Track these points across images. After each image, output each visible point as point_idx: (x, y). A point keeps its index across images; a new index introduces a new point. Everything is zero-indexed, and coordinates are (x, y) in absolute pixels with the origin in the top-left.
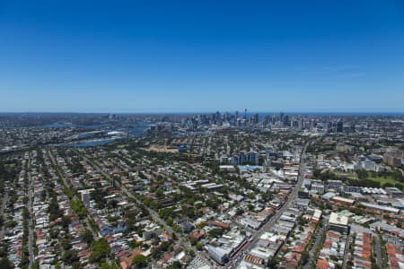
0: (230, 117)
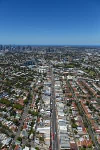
0: (8, 47)
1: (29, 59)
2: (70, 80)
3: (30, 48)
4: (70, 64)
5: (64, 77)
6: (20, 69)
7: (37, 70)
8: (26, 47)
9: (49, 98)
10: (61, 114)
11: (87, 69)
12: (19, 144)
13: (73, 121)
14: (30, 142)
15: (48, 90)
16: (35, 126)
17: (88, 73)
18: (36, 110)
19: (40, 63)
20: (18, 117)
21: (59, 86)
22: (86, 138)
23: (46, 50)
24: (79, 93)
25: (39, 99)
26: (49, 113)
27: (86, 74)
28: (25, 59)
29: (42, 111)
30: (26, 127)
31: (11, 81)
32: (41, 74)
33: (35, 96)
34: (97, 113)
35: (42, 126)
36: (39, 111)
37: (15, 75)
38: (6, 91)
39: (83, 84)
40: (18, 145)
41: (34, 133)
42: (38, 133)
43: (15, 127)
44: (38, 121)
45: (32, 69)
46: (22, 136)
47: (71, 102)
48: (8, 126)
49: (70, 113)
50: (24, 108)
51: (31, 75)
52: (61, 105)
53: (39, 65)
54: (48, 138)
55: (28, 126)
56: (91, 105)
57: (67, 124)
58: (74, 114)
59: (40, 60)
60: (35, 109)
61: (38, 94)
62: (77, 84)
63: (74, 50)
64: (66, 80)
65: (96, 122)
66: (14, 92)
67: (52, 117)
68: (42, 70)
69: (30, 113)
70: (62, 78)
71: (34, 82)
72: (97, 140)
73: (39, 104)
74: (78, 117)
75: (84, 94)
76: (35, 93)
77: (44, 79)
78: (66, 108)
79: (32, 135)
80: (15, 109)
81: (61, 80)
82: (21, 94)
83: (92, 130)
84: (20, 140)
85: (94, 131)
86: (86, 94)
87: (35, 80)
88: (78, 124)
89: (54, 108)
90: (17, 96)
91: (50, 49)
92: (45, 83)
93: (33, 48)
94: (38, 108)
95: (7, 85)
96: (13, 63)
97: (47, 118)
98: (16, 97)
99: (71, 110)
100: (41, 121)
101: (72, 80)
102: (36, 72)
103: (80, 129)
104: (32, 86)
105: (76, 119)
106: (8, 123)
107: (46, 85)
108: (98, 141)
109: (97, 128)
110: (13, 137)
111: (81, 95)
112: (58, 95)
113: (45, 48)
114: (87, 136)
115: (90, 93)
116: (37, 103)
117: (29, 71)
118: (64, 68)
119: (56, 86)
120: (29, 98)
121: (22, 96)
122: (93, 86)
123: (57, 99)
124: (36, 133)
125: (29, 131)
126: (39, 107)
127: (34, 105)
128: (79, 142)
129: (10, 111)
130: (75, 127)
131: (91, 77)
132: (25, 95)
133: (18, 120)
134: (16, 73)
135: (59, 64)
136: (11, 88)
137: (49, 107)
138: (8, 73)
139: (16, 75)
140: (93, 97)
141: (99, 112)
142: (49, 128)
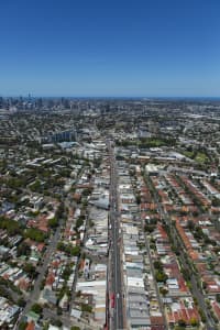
0: (15, 102)
1: (63, 128)
2: (151, 174)
3: (65, 102)
4: (153, 138)
5: (138, 168)
6: (41, 150)
7: (79, 151)
8: (56, 101)
9: (105, 214)
10: (130, 251)
11: (190, 149)
12: (35, 319)
13: (158, 266)
14: (60, 314)
15: (104, 197)
16: (72, 277)
17: (192, 158)
18: (74, 242)
19: (85, 136)
20: (33, 259)
21: (128, 187)
22: (186, 304)
23: (101, 107)
24: (171, 202)
25: (82, 217)
26: (104, 248)
27: (188, 159)
28: (53, 128)
29: (89, 243)
30: (52, 281)
31: (20, 177)
32: (88, 160)
33: (74, 209)
34: (211, 246)
35: (88, 278)
36: (82, 244)
37: (29, 162)
38: (9, 199)
39: (181, 183)
40: (33, 322)
41: (69, 295)
42: (79, 294)
43: (27, 280)
44: (79, 267)
45: (68, 150)
46: (42, 300)
47: (154, 222)
48: (11, 279)
49: (151, 247)
50: (48, 237)
51: (66, 164)
52: (131, 230)
53: (84, 140)
54: (100, 305)
55: (56, 278)
56: (199, 229)
57: (144, 271)
58: (160, 249)
59: (87, 130)
60: (73, 239)
61: (81, 206)
62: (168, 184)
63: (162, 107)
64: (142, 174)
65: (209, 267)
66: (26, 202)
67: (110, 257)
68: (90, 151)
69: (61, 248)
70: (134, 168)
71: (73, 178)
72: (210, 308)
73: (82, 228)
74: (167, 257)
75: (183, 204)
76: (74, 203)
77: (93, 172)
78: (142, 237)
79: (65, 298)
80: (28, 240)
81: (133, 174)
82: (42, 205)
83: (198, 285)
84: (38, 309)
85: (205, 288)
86: (186, 205)
87: (74, 173)
88: (167, 272)
89: (115, 238)
90: (34, 210)
91: (108, 106)
92: (96, 182)
93: (71, 104)
94: (79, 237)
95: (12, 185)
96: (26, 137)
97: (100, 259)
98: (31, 214)
99: (153, 241)
100: (86, 267)
101: (156, 174)
102: (76, 157)
103: (173, 284)
104: (67, 187)
105: (164, 261)
106: (11, 271)
107: (99, 185)
108: (213, 310)
109: (212, 280)
110: (22, 304)
111: (176, 208)
112: (124, 207)
113: (99, 103)
114: (187, 300)
115: (196, 202)
116: (78, 226)
117: (62, 154)
118: (140, 147)
119: (121, 187)
120: (61, 214)
121: (45, 209)
122: (202, 187)
123: (123, 216)
124: (73, 294)
125: (58, 290)
126: (82, 235)
127: (71, 230)
128: (170, 314)
129: (17, 245)
130: (162, 279)
131: (199, 167)
132: (51, 208)
133: (35, 265)
134: (31, 159)
135: (128, 138)
136: (19, 193)
137: (105, 234)
138: (13, 160)
139: (33, 163)
140: (203, 212)
141: (214, 244)
142: (104, 283)
